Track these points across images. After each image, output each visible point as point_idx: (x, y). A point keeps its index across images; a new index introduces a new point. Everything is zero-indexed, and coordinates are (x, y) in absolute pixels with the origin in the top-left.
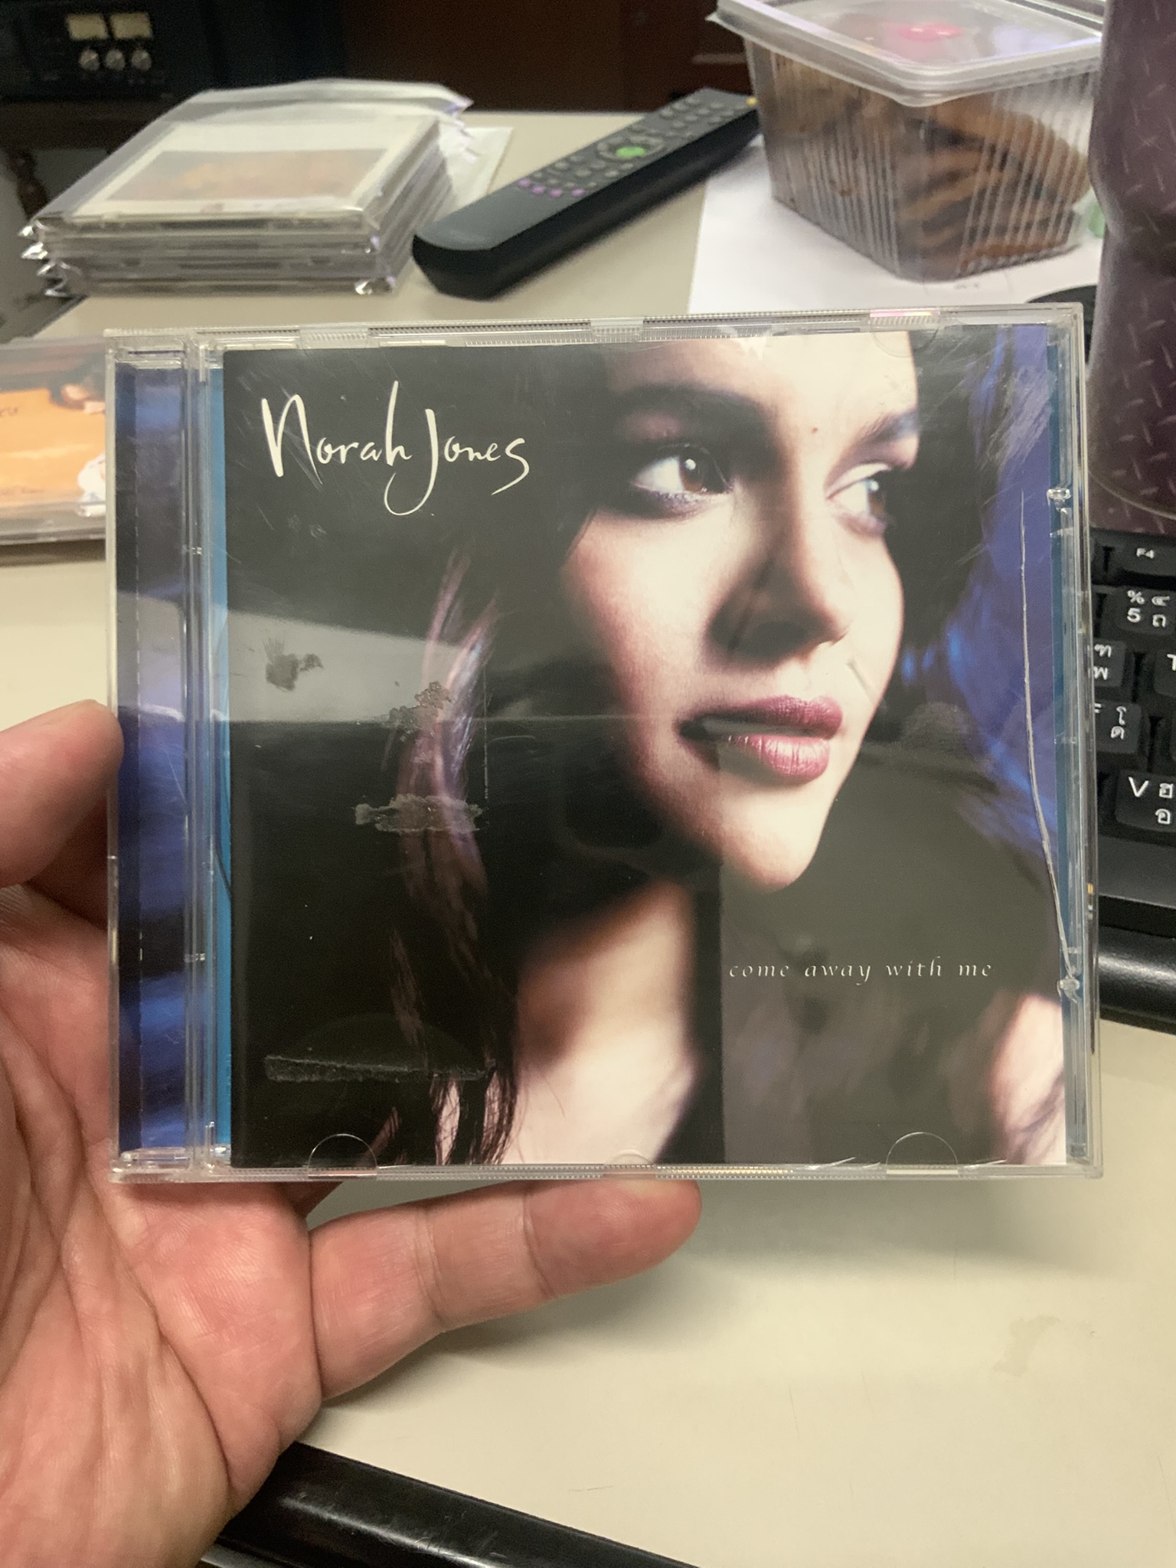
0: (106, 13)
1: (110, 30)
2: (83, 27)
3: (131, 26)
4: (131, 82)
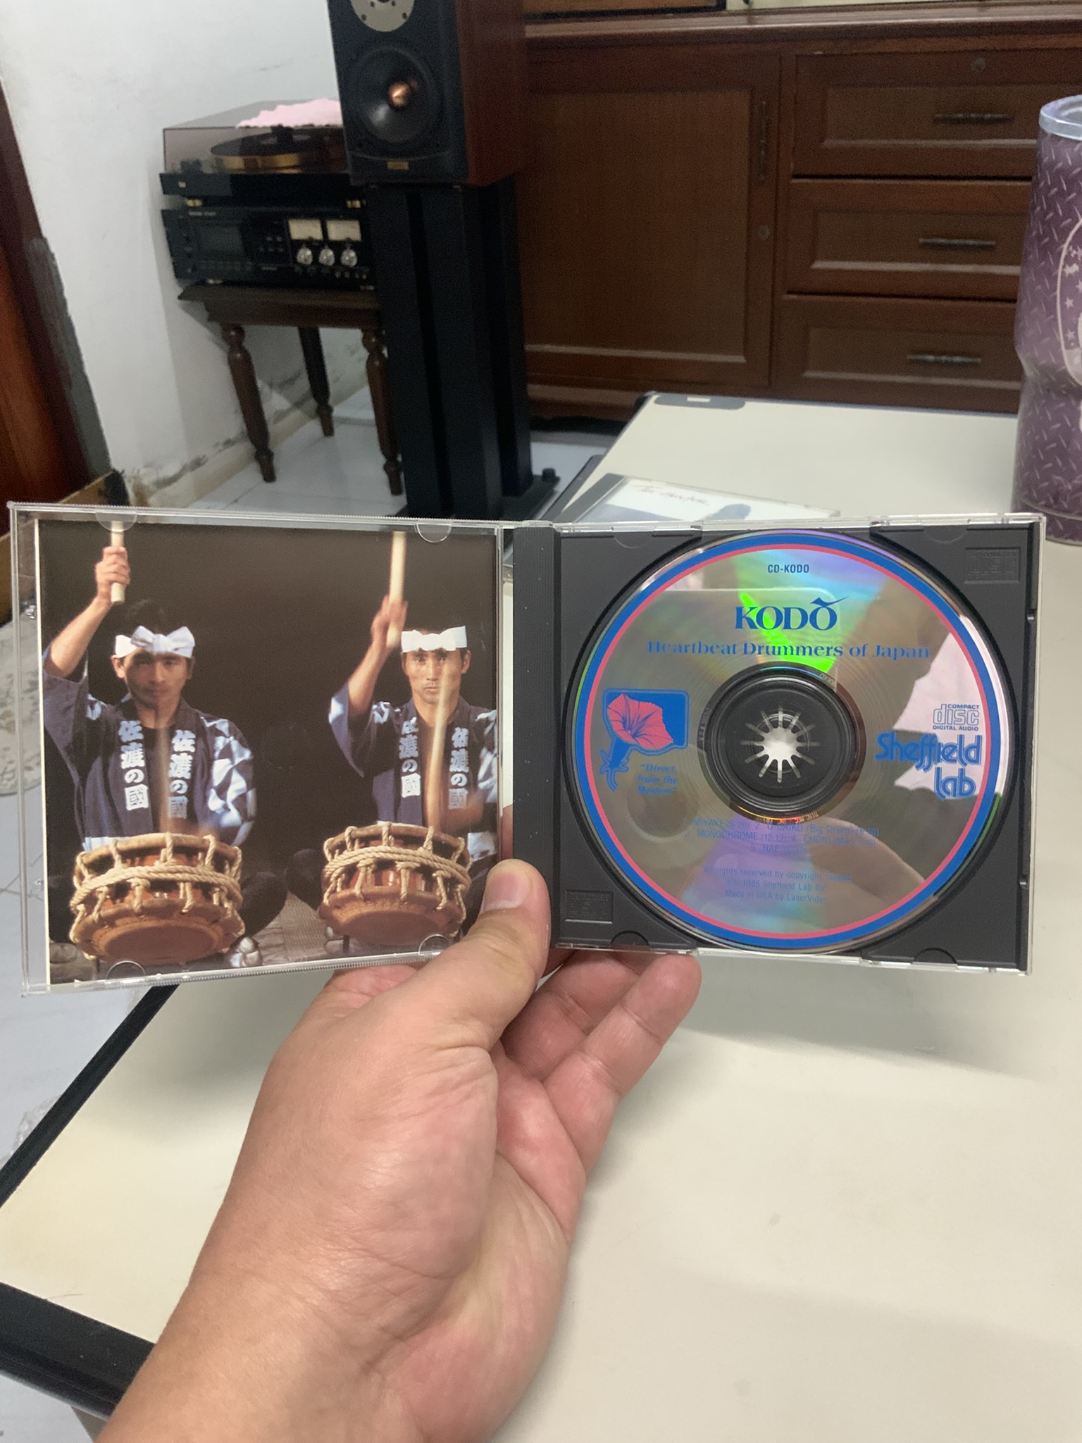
0: (324, 220)
1: (325, 232)
2: (302, 229)
3: (343, 230)
4: (338, 275)
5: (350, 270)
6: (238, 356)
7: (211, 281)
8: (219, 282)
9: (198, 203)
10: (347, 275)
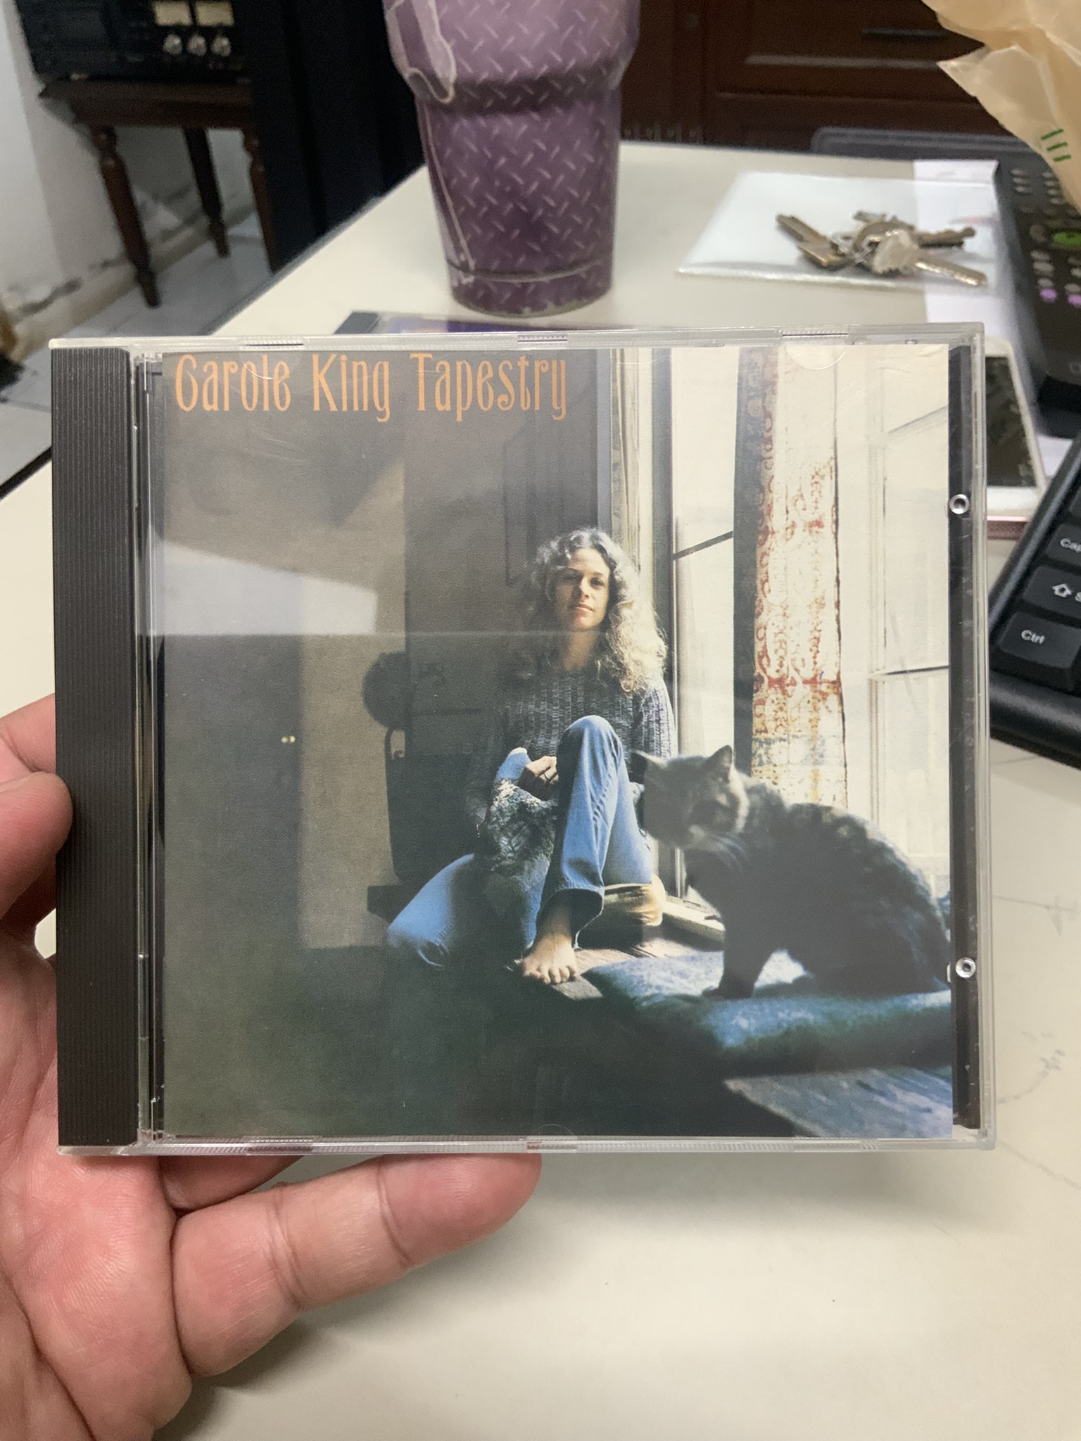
1: (193, 16)
2: (169, 14)
3: (214, 14)
4: (211, 66)
5: (226, 60)
6: (111, 162)
7: (75, 76)
8: (84, 76)
10: (221, 66)
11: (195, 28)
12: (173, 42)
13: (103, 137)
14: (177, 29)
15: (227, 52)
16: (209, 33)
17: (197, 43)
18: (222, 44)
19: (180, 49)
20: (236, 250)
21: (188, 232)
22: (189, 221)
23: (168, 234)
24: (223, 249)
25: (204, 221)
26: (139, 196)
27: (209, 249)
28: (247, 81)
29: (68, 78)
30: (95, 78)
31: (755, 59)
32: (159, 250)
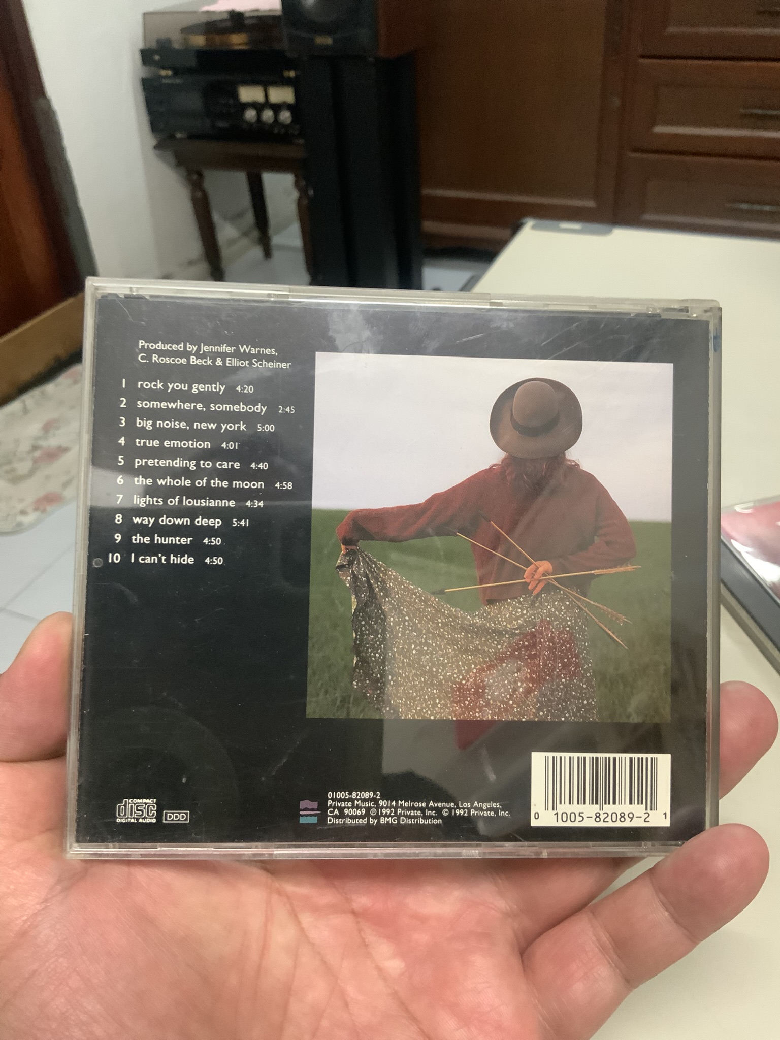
0: (266, 85)
1: (266, 96)
2: (249, 94)
3: (282, 95)
4: (276, 130)
5: (286, 127)
6: (199, 194)
7: (178, 135)
8: (184, 135)
9: (170, 73)
10: (283, 131)
11: (267, 104)
12: (250, 114)
13: (195, 177)
14: (255, 105)
15: (289, 121)
16: (277, 108)
17: (268, 115)
18: (286, 116)
19: (254, 120)
20: (276, 254)
21: (245, 241)
22: (245, 234)
23: (232, 242)
24: (268, 253)
25: (256, 234)
26: (216, 217)
27: (257, 252)
28: (301, 141)
29: (172, 137)
30: (192, 136)
31: (659, 129)
32: (226, 252)
